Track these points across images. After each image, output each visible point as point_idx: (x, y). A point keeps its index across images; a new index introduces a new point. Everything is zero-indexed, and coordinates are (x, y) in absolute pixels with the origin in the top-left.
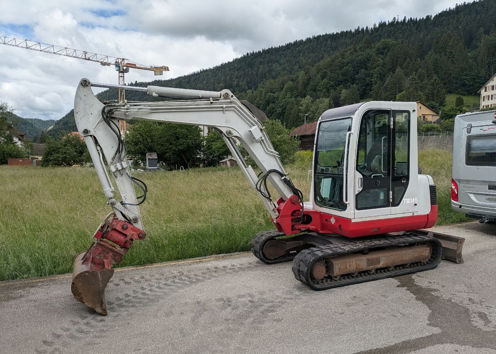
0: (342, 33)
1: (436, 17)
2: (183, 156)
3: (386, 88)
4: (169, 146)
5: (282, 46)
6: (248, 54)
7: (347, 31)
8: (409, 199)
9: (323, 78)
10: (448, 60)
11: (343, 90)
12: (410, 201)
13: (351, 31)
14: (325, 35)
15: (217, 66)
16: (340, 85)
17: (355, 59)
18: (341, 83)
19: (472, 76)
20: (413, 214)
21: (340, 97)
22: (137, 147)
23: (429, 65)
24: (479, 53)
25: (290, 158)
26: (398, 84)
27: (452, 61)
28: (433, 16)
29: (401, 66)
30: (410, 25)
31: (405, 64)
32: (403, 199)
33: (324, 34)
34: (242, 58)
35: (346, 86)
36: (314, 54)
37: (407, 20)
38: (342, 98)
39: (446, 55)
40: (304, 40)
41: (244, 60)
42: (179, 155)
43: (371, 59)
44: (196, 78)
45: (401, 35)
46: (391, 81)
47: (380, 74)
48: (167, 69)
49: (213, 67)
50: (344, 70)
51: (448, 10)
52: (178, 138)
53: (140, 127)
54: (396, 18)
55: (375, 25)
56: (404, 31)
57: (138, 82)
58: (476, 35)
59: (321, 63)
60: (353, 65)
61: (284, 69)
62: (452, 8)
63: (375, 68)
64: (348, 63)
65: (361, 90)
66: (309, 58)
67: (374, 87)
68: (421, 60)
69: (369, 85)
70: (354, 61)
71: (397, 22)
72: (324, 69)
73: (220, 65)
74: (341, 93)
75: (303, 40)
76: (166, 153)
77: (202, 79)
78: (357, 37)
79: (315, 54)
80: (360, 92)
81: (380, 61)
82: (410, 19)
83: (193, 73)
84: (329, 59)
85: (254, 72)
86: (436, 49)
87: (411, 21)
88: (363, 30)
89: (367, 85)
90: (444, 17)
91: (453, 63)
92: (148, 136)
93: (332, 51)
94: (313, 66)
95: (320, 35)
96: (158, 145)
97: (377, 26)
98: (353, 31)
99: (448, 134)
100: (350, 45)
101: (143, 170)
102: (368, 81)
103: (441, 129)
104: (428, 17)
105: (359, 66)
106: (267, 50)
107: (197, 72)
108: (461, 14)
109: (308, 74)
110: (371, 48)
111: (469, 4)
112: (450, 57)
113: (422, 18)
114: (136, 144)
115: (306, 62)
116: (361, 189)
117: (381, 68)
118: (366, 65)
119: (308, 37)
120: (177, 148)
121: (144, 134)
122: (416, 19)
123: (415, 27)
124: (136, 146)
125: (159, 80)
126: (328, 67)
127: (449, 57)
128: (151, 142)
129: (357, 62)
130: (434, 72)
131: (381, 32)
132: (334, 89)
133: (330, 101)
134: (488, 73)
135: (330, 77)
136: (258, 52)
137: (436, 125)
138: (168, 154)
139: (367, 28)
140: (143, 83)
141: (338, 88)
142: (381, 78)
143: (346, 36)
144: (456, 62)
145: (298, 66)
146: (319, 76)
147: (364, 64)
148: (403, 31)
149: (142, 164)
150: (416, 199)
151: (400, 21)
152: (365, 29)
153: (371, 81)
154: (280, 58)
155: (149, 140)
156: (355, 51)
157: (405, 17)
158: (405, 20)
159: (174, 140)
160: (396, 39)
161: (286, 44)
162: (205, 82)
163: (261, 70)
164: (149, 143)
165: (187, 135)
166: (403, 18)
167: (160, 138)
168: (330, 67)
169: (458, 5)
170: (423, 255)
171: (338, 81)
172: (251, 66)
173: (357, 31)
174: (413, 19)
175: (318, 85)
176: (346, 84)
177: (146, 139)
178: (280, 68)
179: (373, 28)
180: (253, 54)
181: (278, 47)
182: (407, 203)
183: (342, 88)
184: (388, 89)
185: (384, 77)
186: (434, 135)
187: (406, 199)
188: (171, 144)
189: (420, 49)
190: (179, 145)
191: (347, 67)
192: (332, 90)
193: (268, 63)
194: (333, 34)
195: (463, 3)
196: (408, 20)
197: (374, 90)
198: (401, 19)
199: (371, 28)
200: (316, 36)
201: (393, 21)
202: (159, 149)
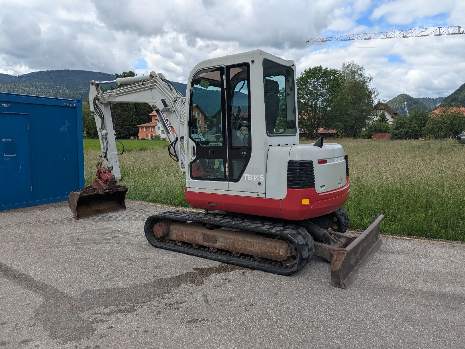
8: (251, 175)
12: (253, 177)
20: (258, 195)
32: (244, 175)
116: (194, 158)
150: (261, 176)
170: (276, 253)
182: (249, 180)
187: (247, 175)
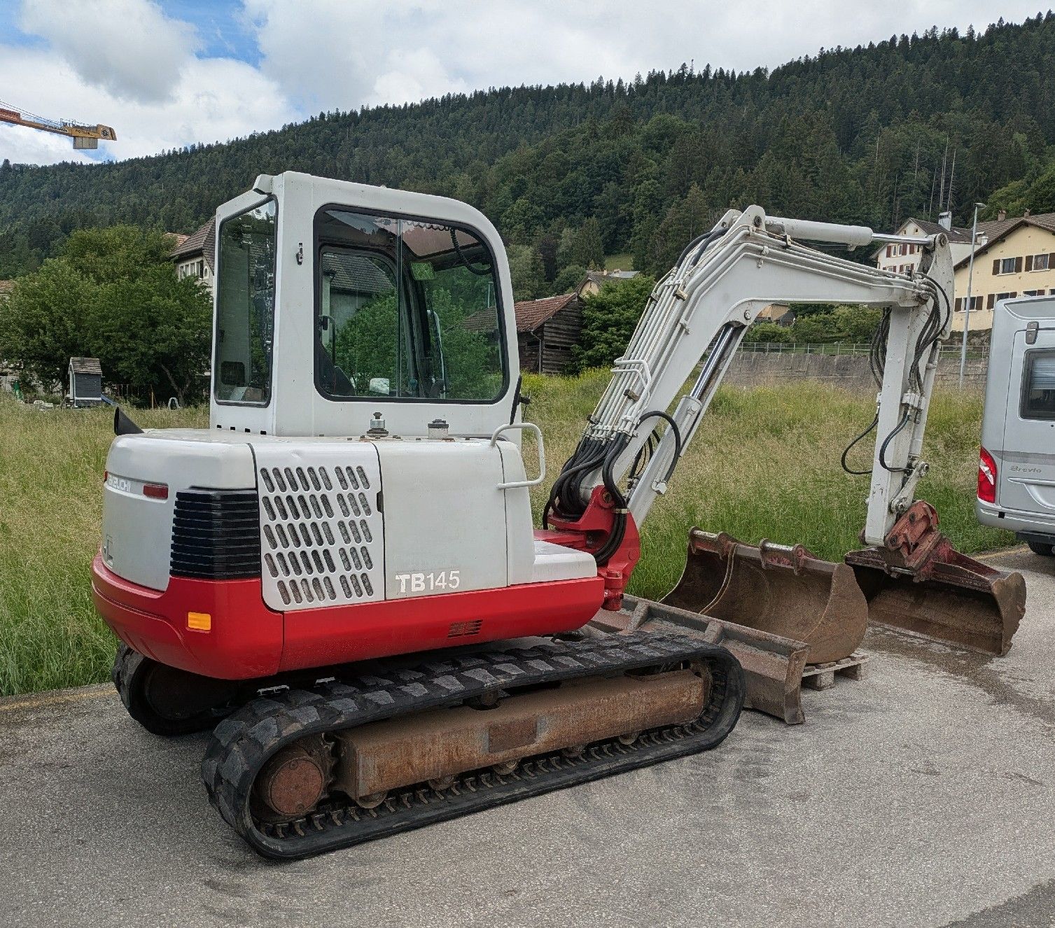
0: (562, 88)
1: (777, 72)
2: (167, 371)
3: (667, 232)
4: (128, 343)
5: (412, 104)
6: (322, 115)
7: (572, 85)
9: (516, 194)
10: (805, 177)
11: (565, 230)
13: (582, 85)
14: (518, 90)
15: (239, 138)
16: (558, 216)
17: (595, 156)
18: (561, 212)
19: (854, 218)
21: (558, 246)
22: (34, 341)
23: (763, 186)
24: (871, 166)
25: (474, 389)
26: (693, 226)
27: (813, 180)
28: (770, 71)
29: (701, 182)
30: (719, 85)
31: (710, 180)
33: (519, 86)
34: (306, 124)
35: (572, 221)
36: (492, 133)
37: (713, 72)
38: (560, 250)
39: (801, 165)
40: (468, 96)
41: (313, 130)
42: (154, 369)
43: (632, 158)
44: (180, 166)
45: (698, 108)
46: (678, 216)
47: (651, 196)
48: (109, 134)
49: (228, 142)
50: (567, 180)
51: (803, 61)
52: (154, 323)
53: (43, 287)
54: (689, 66)
55: (638, 78)
56: (705, 99)
57: (11, 163)
58: (862, 126)
59: (511, 157)
60: (588, 170)
61: (416, 164)
62: (811, 57)
63: (640, 182)
64: (578, 163)
65: (606, 233)
66: (479, 143)
67: (637, 227)
68: (746, 171)
69: (625, 222)
70: (590, 160)
71: (690, 75)
72: (519, 172)
73: (248, 138)
74: (560, 237)
75: (464, 95)
76: (120, 359)
77: (196, 169)
78: (597, 103)
79: (496, 134)
80: (606, 238)
81: (651, 165)
82: (718, 71)
83: (171, 153)
84: (532, 151)
85: (338, 165)
86: (778, 148)
87: (720, 78)
88: (610, 86)
89: (621, 221)
90: (794, 77)
91: (816, 185)
92: (66, 313)
93: (537, 132)
94: (490, 165)
95: (508, 89)
96: (96, 337)
97: (644, 79)
98: (587, 85)
99: (810, 351)
100: (580, 120)
101: (51, 405)
102: (623, 213)
103: (793, 339)
104: (758, 70)
105: (604, 174)
106: (373, 109)
107: (183, 150)
108: (831, 72)
109: (479, 183)
110: (632, 133)
111: (847, 52)
112: (810, 170)
113: (745, 73)
114: (31, 332)
115: (474, 152)
117: (653, 183)
118: (619, 173)
119: (479, 90)
120: (150, 348)
121: (55, 305)
122: (733, 73)
123: (728, 93)
124: (32, 337)
125: (73, 164)
126: (529, 170)
127: (806, 171)
128: (75, 330)
129: (597, 163)
130: (774, 204)
131: (651, 96)
132: (544, 225)
133: (535, 254)
134: (888, 216)
135: (534, 194)
136: (351, 113)
137: (781, 328)
138: (125, 364)
139: (620, 82)
140: (27, 167)
141: (555, 224)
142: (654, 207)
143: (570, 96)
144: (823, 184)
145: (452, 159)
146: (506, 189)
147: (614, 169)
148: (702, 100)
149: (41, 389)
151: (696, 73)
152: (615, 84)
153: (630, 214)
154: (407, 136)
155: (70, 324)
156: (595, 135)
157: (708, 66)
158: (707, 72)
159: (143, 326)
160: (687, 117)
161: (423, 101)
162: (204, 179)
163: (357, 159)
164: (70, 331)
165: (180, 315)
166: (704, 68)
167: (104, 318)
168: (535, 169)
169: (825, 50)
171: (553, 206)
172: (332, 147)
173: (597, 88)
174: (725, 72)
175: (504, 211)
176: (572, 216)
177: (61, 319)
178: (405, 161)
179: (633, 83)
180: (336, 118)
181: (402, 107)
183: (561, 223)
184: (670, 234)
185: (661, 205)
186: (777, 350)
188: (133, 336)
189: (742, 145)
190: (157, 341)
191: (574, 174)
192: (538, 227)
193: (375, 145)
194: (539, 89)
195: (835, 48)
196: (715, 74)
197: (636, 234)
198: (698, 71)
199: (629, 84)
200: (498, 90)
201: (681, 72)
202: (100, 348)
